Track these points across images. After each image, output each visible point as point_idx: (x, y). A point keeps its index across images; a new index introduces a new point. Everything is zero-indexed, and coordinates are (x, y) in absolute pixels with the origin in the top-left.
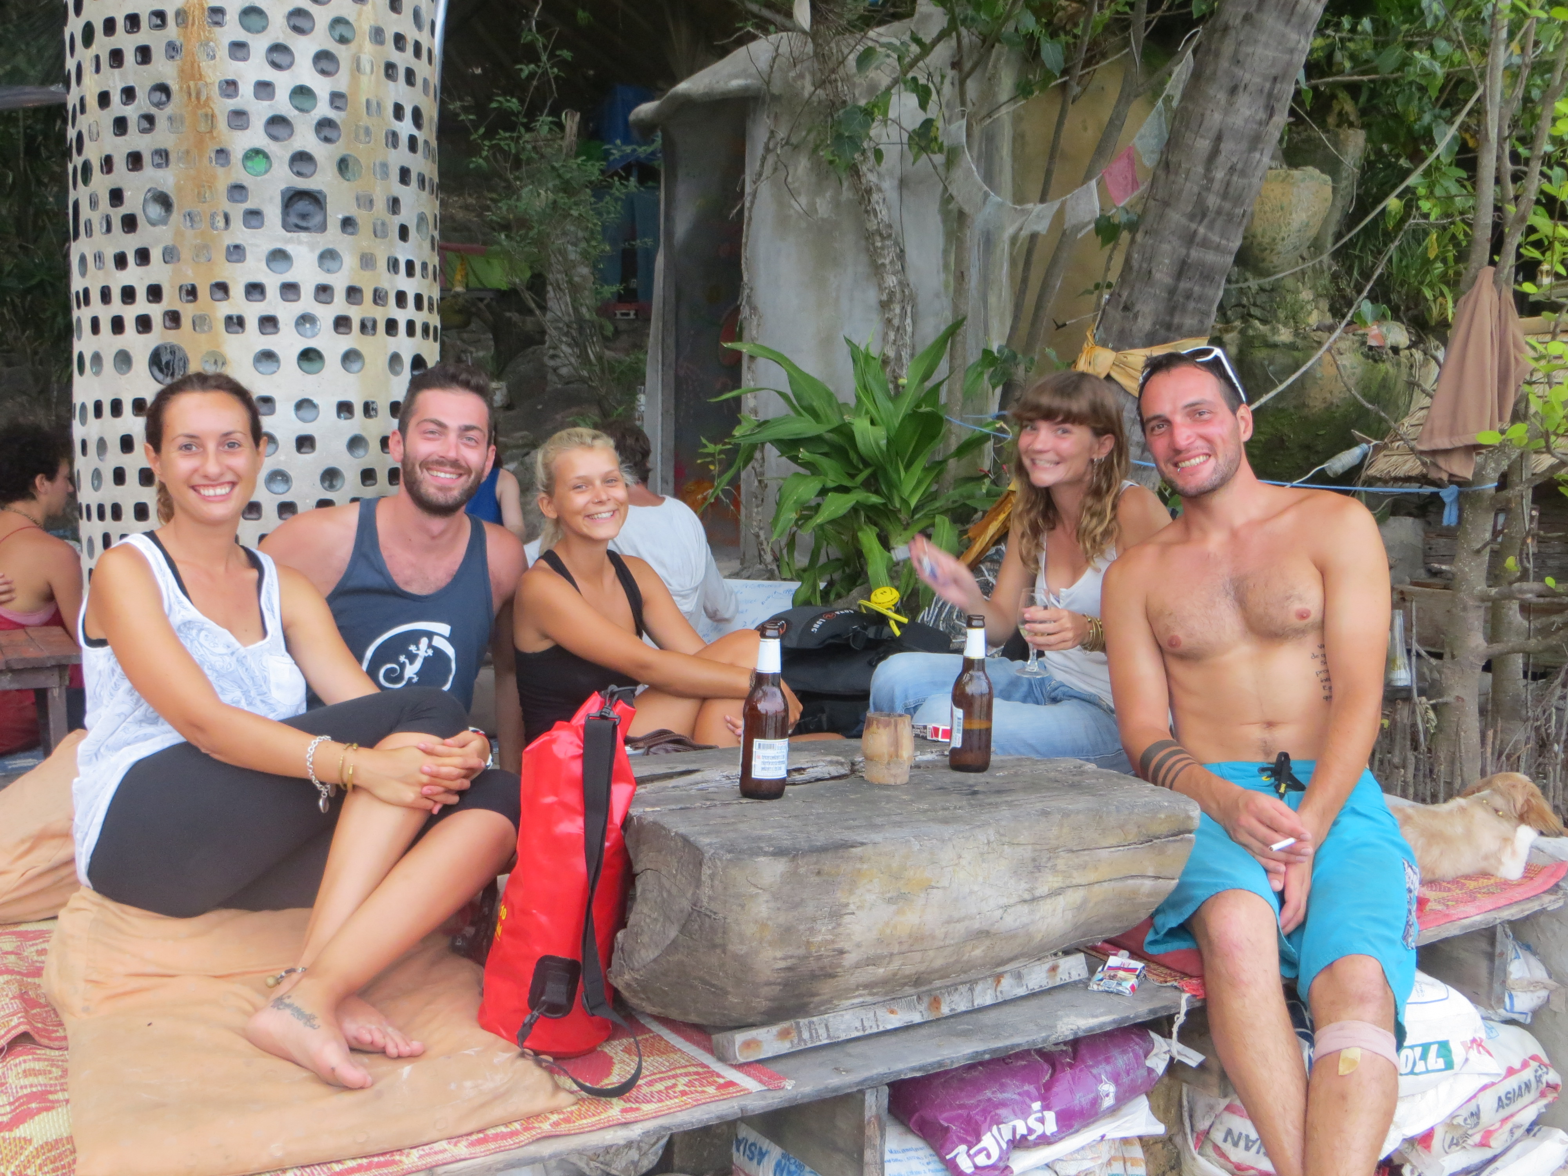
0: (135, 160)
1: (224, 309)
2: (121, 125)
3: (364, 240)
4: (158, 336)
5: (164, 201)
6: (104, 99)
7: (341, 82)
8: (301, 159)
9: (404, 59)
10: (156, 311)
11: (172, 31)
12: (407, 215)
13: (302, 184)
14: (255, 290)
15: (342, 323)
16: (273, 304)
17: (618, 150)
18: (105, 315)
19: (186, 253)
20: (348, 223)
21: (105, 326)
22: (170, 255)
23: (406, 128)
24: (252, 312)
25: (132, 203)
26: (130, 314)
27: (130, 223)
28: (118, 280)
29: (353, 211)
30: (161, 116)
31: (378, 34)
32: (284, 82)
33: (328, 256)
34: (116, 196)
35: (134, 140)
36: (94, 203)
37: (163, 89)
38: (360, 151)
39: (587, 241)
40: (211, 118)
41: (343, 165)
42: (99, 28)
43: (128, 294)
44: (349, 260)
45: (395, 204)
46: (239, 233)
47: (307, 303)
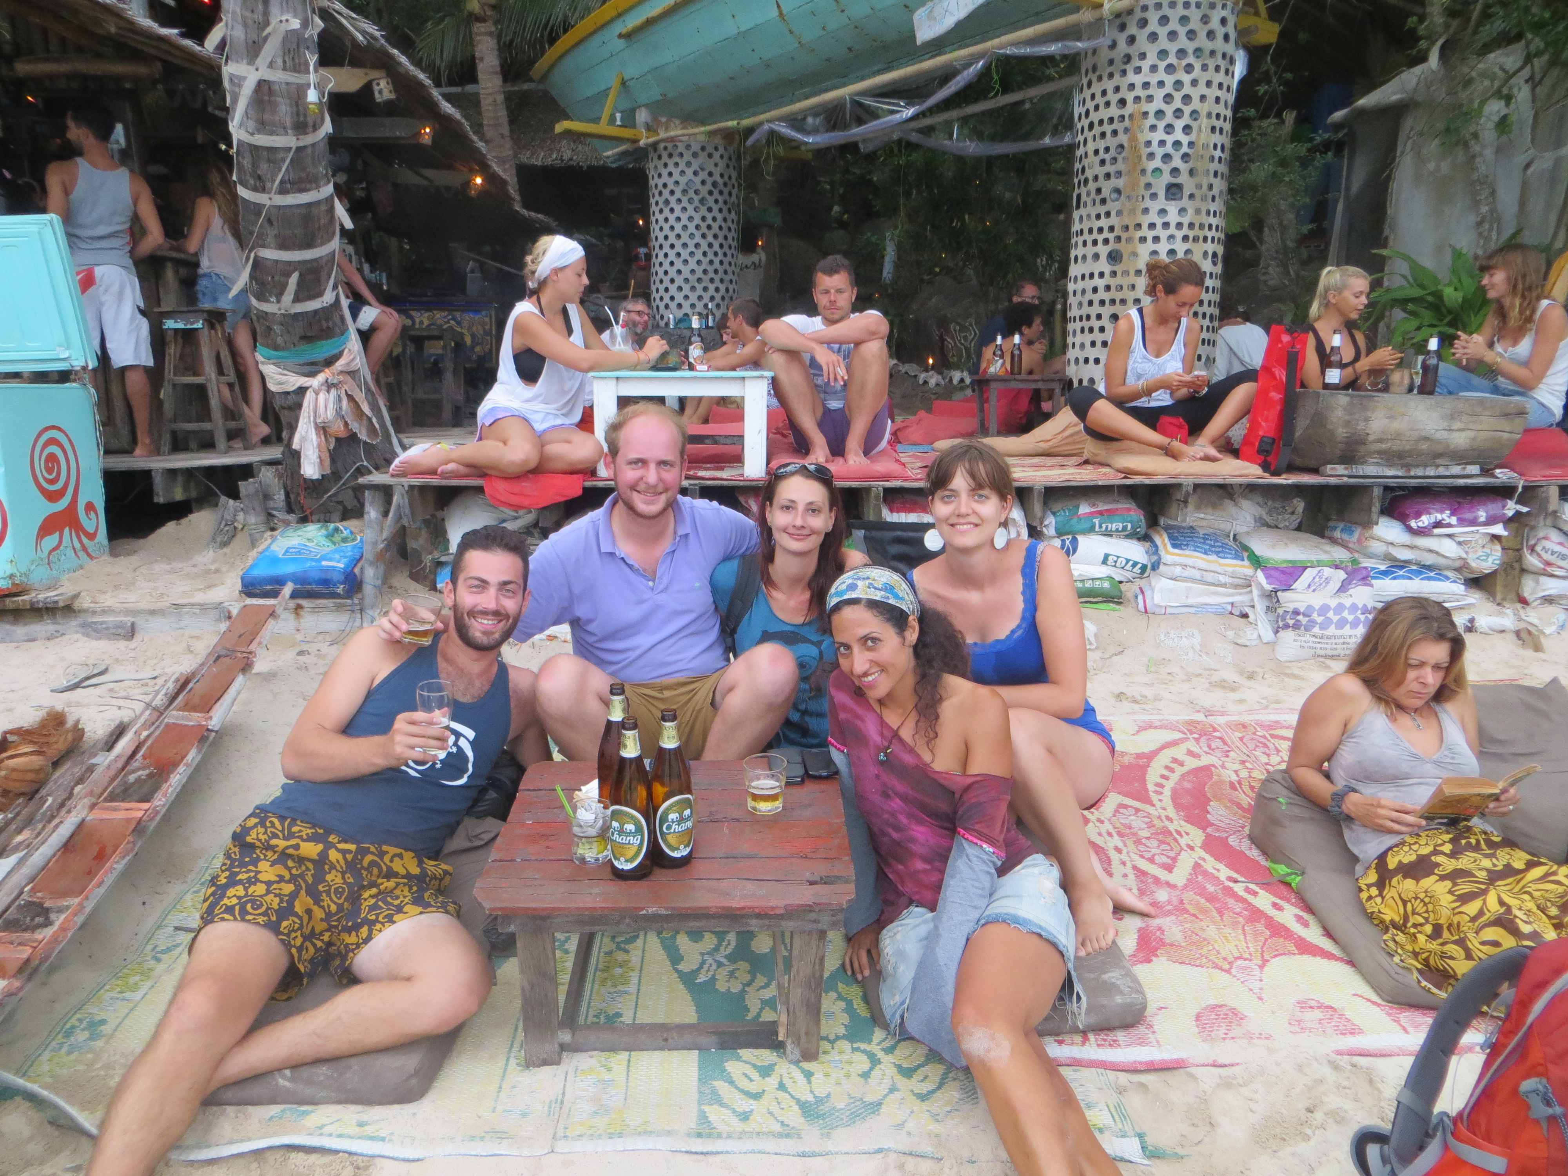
0: (1108, 176)
1: (1139, 234)
2: (1103, 162)
3: (1197, 203)
4: (1111, 246)
5: (1118, 191)
6: (1096, 152)
7: (1193, 137)
8: (1175, 171)
9: (1218, 124)
10: (1111, 237)
11: (1127, 122)
12: (1216, 191)
13: (1174, 181)
14: (1152, 226)
15: (1185, 238)
16: (1159, 231)
17: (1320, 137)
18: (1089, 239)
19: (1125, 213)
20: (1191, 196)
21: (1089, 243)
22: (1119, 213)
23: (1218, 153)
24: (1150, 235)
25: (1105, 193)
26: (1100, 238)
27: (1103, 201)
28: (1096, 224)
29: (1194, 190)
30: (1120, 159)
31: (1209, 115)
32: (1170, 139)
33: (1182, 211)
34: (1099, 191)
35: (1109, 168)
36: (1088, 194)
37: (1121, 146)
38: (1200, 166)
39: (1294, 196)
40: (1140, 157)
41: (1191, 172)
42: (1096, 123)
43: (1100, 230)
44: (1191, 211)
45: (1211, 187)
46: (1148, 203)
47: (1172, 230)
